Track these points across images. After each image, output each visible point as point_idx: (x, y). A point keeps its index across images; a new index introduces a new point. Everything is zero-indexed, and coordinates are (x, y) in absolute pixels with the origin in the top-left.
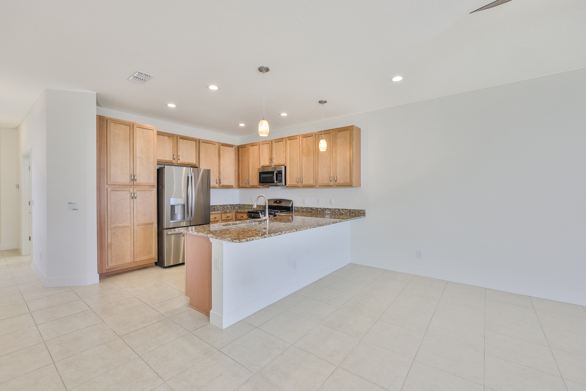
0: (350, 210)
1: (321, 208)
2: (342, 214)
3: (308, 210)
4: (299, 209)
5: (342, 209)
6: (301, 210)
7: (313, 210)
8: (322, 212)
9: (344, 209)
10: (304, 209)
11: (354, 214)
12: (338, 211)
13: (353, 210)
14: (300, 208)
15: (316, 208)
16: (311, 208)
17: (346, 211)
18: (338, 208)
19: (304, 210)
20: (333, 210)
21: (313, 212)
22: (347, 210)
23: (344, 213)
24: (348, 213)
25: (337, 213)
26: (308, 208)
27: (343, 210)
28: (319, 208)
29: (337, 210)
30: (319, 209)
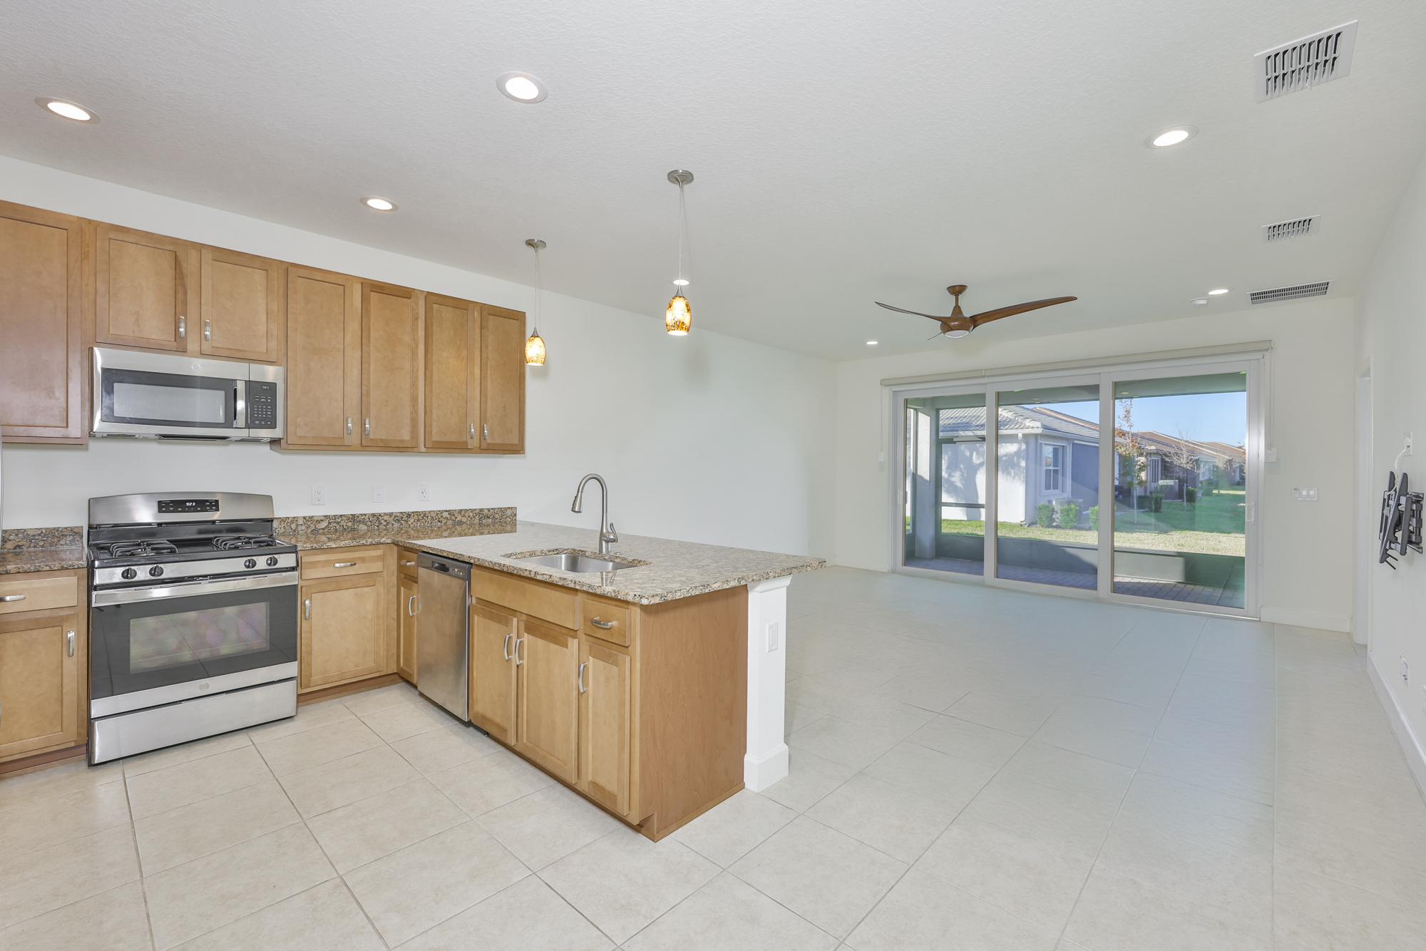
0: (481, 510)
1: (391, 515)
2: (461, 523)
3: (338, 523)
4: (293, 526)
5: (460, 511)
6: (304, 527)
7: (360, 522)
8: (396, 525)
9: (466, 511)
10: (319, 521)
11: (490, 520)
12: (448, 516)
13: (489, 510)
14: (300, 522)
15: (374, 515)
16: (353, 515)
17: (471, 514)
18: (448, 509)
19: (324, 524)
20: (434, 515)
21: (363, 527)
22: (472, 510)
23: (464, 520)
24: (477, 517)
25: (444, 521)
26: (341, 516)
27: (463, 512)
28: (386, 514)
29: (446, 515)
30: (386, 518)
